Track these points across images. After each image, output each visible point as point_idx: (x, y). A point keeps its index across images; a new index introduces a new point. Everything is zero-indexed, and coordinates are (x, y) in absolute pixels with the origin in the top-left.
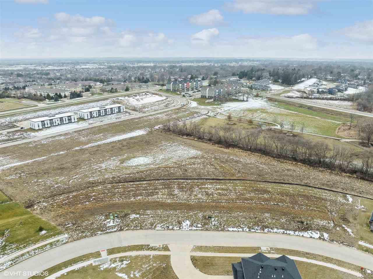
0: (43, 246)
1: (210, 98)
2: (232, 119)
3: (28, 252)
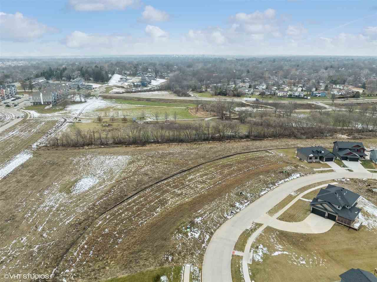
1: (48, 103)
2: (104, 120)
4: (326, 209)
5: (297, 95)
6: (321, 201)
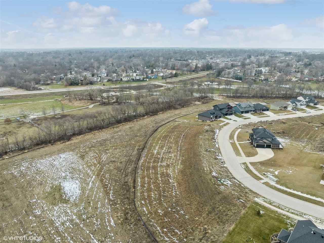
0: (277, 207)
3: (288, 211)
4: (265, 143)
5: (138, 79)
6: (260, 138)
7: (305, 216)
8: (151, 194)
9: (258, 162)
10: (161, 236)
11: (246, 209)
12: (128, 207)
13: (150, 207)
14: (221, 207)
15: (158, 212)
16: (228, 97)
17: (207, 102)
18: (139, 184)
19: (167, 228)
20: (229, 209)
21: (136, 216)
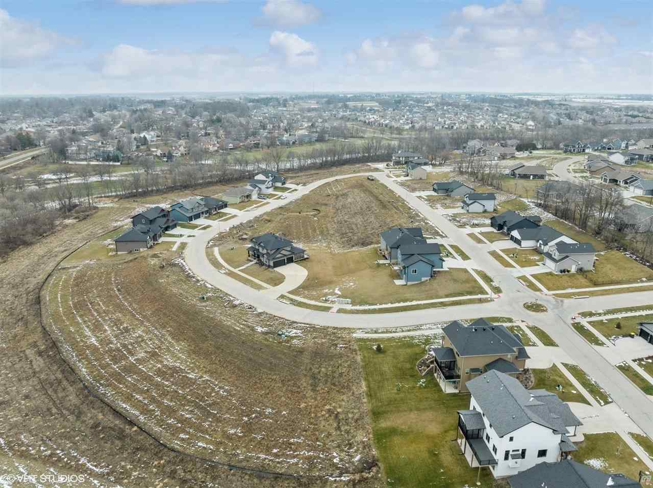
3: (403, 331)
4: (284, 255)
6: (274, 251)
7: (422, 328)
8: (182, 415)
9: (299, 287)
10: (279, 463)
11: (359, 353)
12: (162, 462)
13: (207, 436)
14: (323, 369)
15: (233, 434)
16: (121, 197)
17: (88, 216)
18: (137, 413)
19: (274, 447)
20: (337, 365)
21: (199, 465)
